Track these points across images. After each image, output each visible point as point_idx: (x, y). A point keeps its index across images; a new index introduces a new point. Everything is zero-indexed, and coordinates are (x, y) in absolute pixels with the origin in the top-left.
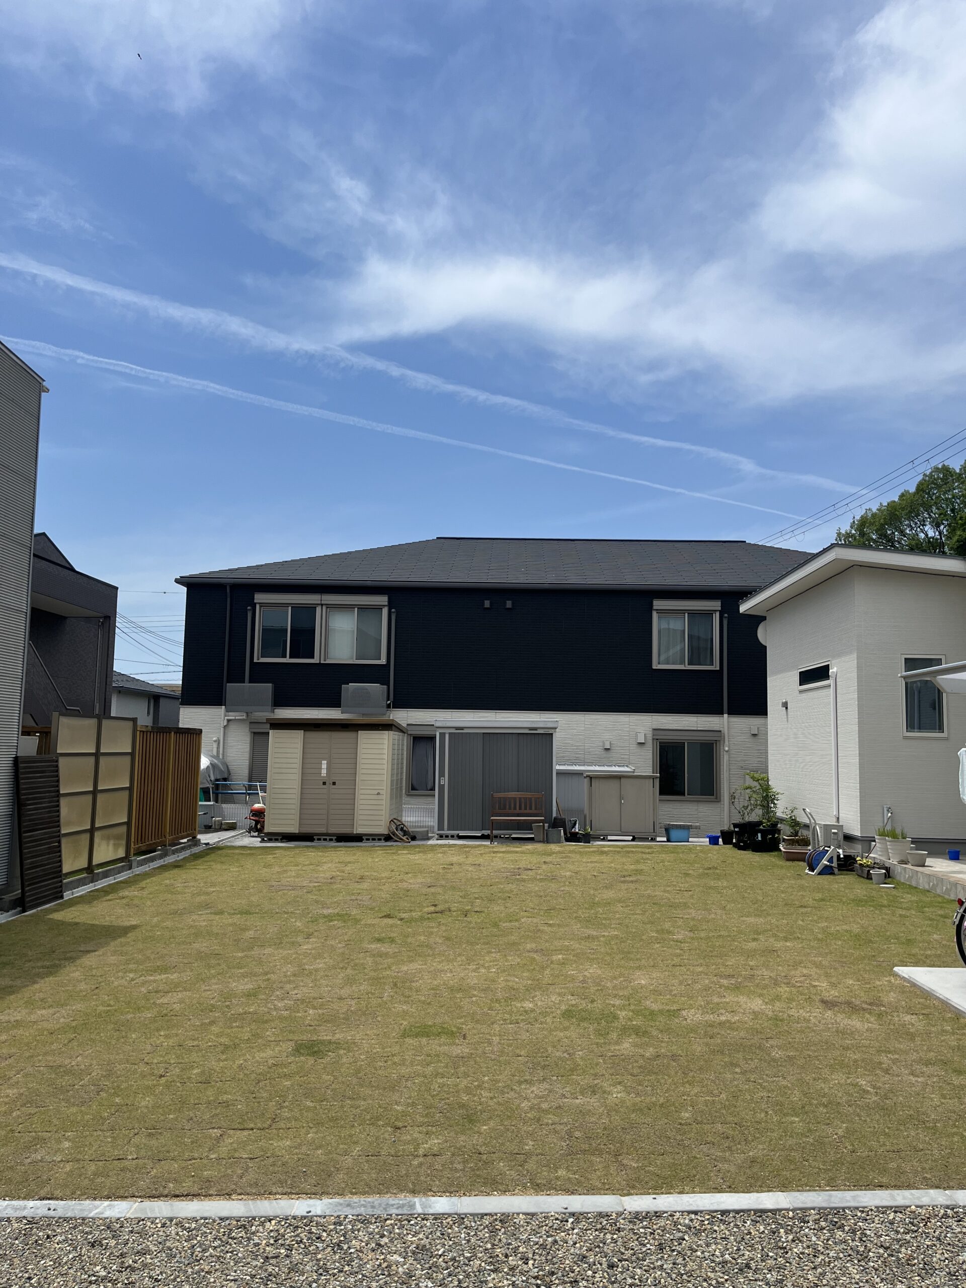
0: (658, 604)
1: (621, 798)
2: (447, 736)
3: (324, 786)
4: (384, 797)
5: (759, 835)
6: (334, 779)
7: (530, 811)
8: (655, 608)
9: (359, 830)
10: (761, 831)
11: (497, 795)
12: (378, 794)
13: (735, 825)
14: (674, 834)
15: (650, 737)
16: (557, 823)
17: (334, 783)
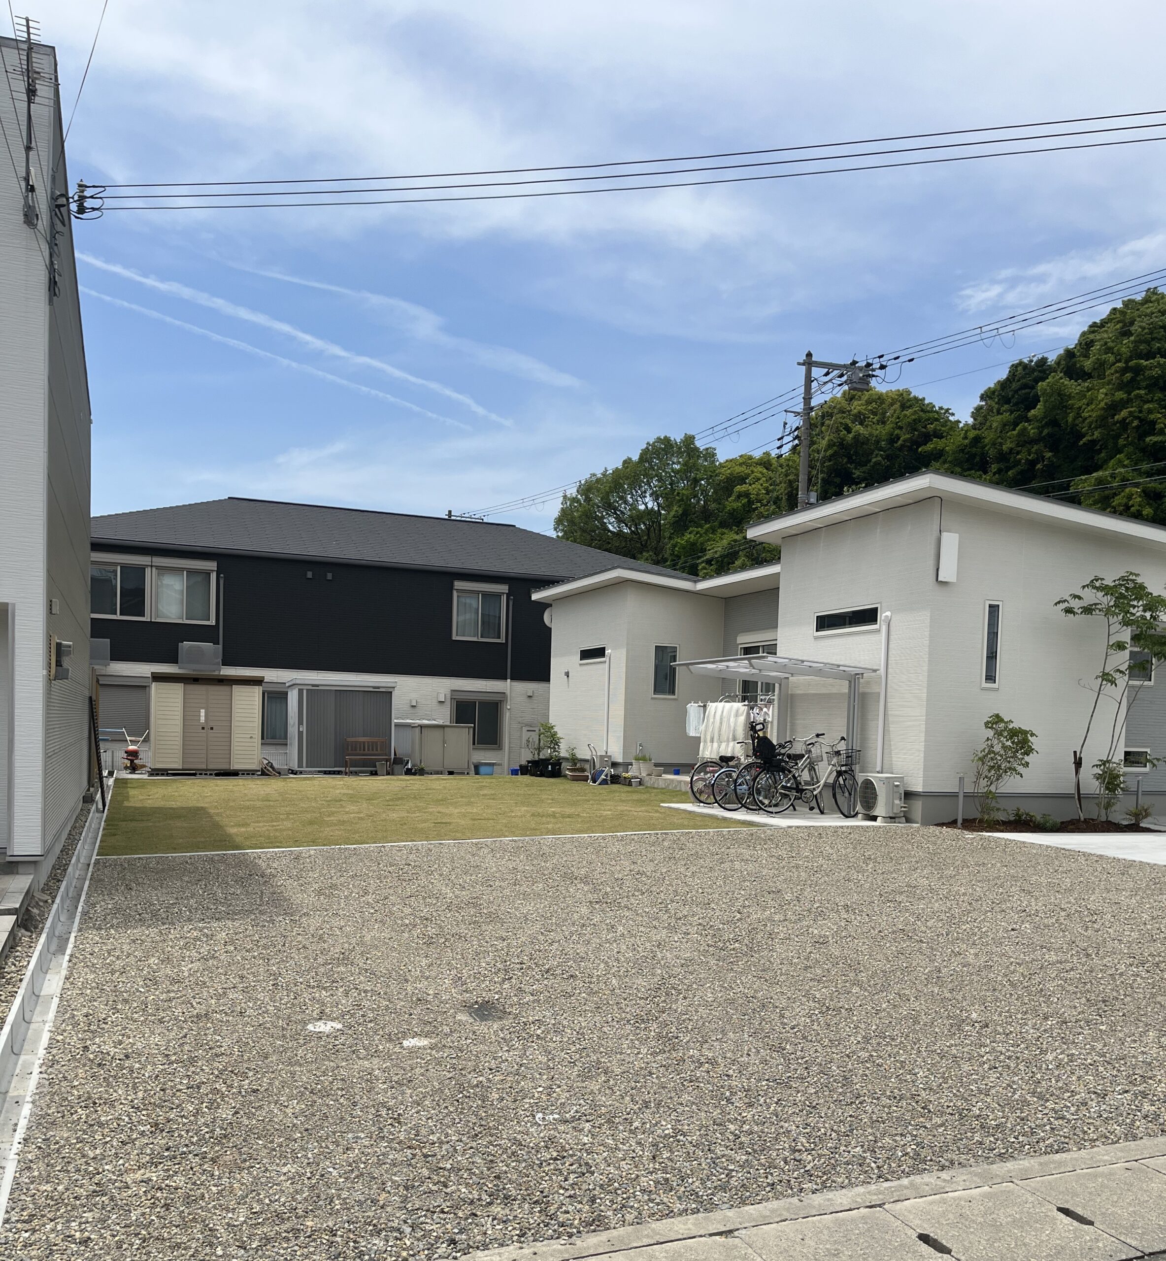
0: (458, 585)
1: (444, 742)
2: (305, 692)
3: (203, 731)
4: (256, 740)
5: (550, 766)
6: (211, 724)
7: (377, 752)
8: (455, 588)
9: (235, 766)
10: (551, 764)
11: (349, 739)
12: (251, 737)
13: (529, 762)
14: (482, 769)
15: (449, 696)
16: (398, 761)
17: (212, 729)
